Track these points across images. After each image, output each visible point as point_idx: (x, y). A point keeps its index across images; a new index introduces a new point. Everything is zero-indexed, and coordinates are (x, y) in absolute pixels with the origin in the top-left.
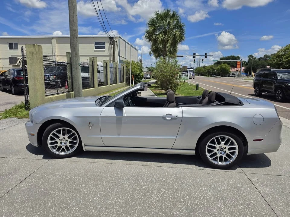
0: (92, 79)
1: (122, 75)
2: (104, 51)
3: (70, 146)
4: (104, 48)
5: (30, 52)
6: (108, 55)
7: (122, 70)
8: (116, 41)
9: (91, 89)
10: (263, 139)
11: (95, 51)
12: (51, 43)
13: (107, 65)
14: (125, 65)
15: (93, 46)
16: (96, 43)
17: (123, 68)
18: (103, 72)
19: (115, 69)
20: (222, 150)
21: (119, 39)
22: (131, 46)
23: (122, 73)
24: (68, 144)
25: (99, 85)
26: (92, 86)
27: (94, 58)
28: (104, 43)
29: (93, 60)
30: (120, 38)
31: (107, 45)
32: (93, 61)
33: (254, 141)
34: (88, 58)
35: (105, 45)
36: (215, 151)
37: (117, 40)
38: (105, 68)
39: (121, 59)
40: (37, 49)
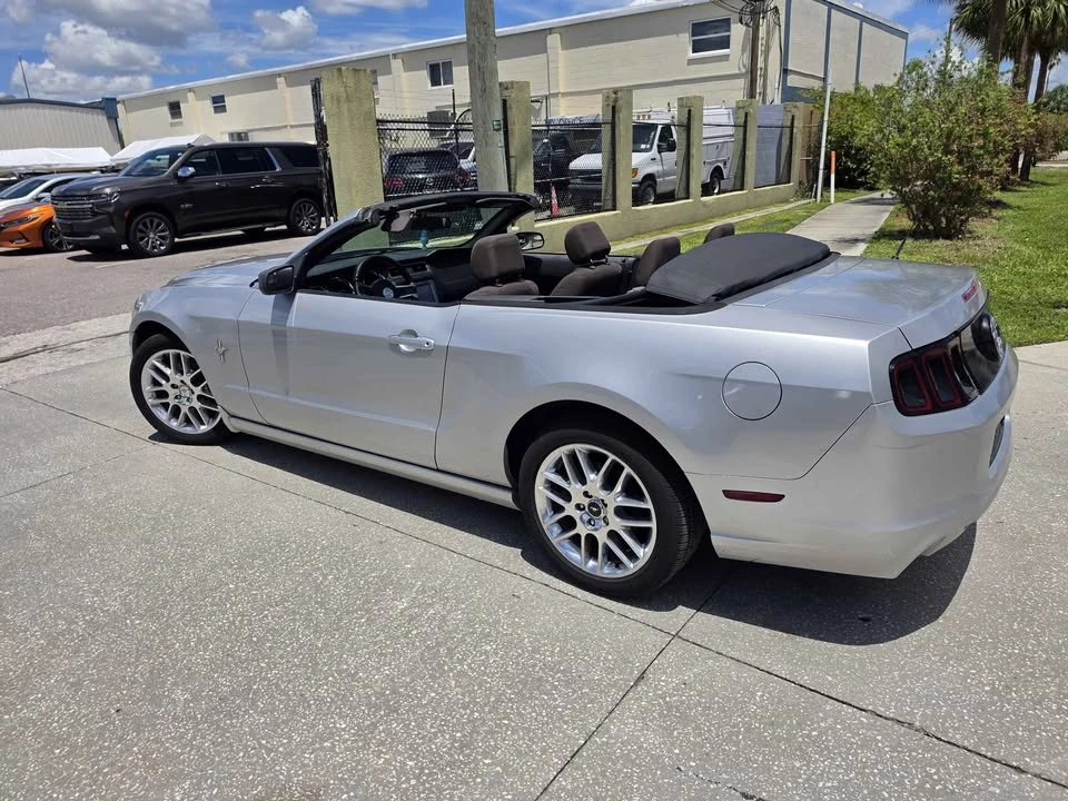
0: (611, 178)
1: (784, 154)
2: (726, 57)
4: (725, 43)
6: (737, 72)
7: (788, 130)
8: (776, 8)
10: (783, 496)
11: (691, 62)
12: (544, 50)
13: (689, 118)
14: (800, 110)
15: (686, 39)
16: (698, 28)
17: (789, 124)
20: (595, 509)
22: (863, 19)
23: (786, 143)
26: (609, 204)
27: (620, 94)
28: (726, 23)
29: (616, 100)
31: (738, 32)
32: (614, 108)
33: (729, 494)
35: (729, 31)
37: (781, 3)
38: (682, 128)
39: (793, 81)
40: (351, 84)
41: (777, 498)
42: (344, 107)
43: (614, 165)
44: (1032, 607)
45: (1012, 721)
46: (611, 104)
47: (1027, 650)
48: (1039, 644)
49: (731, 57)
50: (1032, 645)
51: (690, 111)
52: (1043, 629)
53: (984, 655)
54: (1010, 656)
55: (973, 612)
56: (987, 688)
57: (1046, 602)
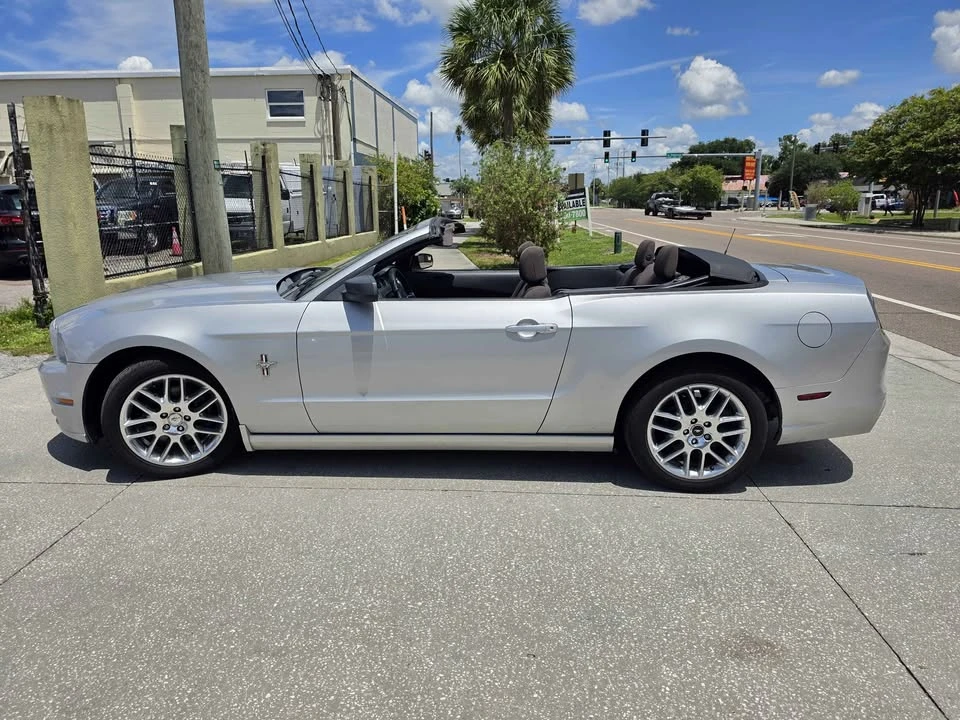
0: (265, 219)
1: (366, 205)
2: (302, 124)
3: (198, 436)
4: (299, 111)
5: (40, 125)
6: (313, 137)
7: (366, 188)
8: (343, 88)
9: (263, 254)
10: (829, 393)
11: (270, 124)
12: (114, 98)
13: (312, 172)
14: (374, 173)
15: (263, 105)
16: (272, 96)
17: (367, 182)
18: (300, 194)
19: (341, 184)
20: (698, 431)
21: (352, 83)
22: (394, 105)
23: (366, 198)
24: (191, 431)
25: (288, 241)
26: (266, 243)
27: (268, 147)
28: (299, 96)
29: (265, 151)
30: (356, 76)
31: (311, 102)
32: (263, 157)
33: (801, 398)
34: (247, 147)
35: (302, 101)
36: (677, 435)
37: (345, 84)
38: (306, 180)
39: (361, 149)
40: (66, 114)
41: (826, 394)
42: (58, 137)
43: (268, 208)
46: (261, 155)
49: (306, 124)
51: (311, 166)
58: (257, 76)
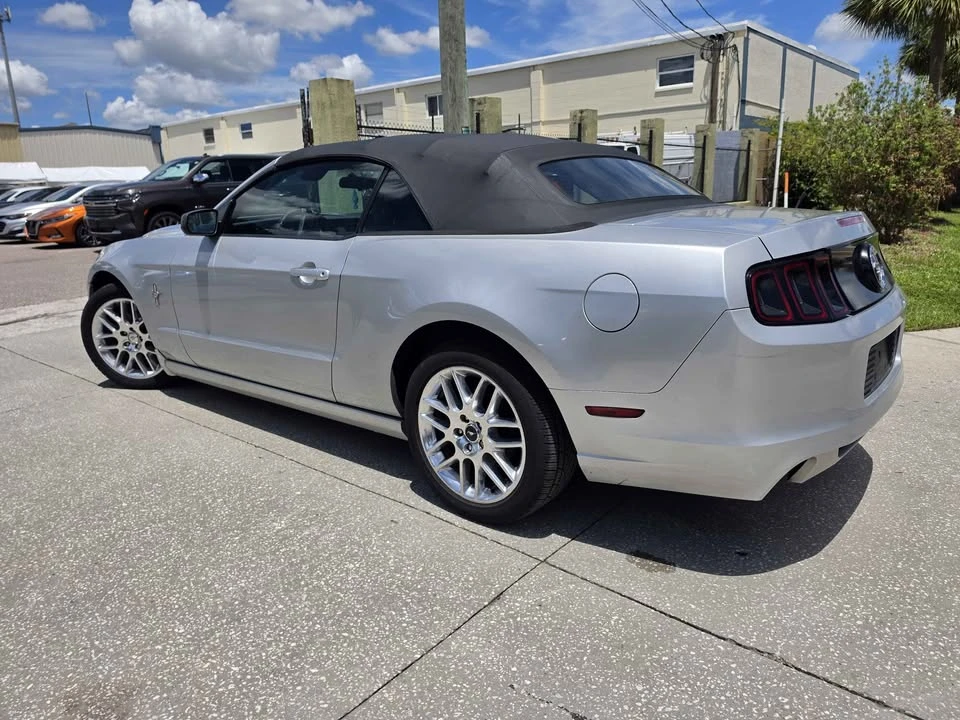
1: (741, 172)
2: (689, 90)
4: (688, 77)
6: (700, 102)
7: (744, 154)
8: (735, 46)
10: (642, 412)
11: (658, 94)
12: (528, 85)
13: (651, 138)
14: (757, 137)
15: (653, 75)
16: (664, 65)
17: (745, 147)
19: (700, 150)
21: (747, 40)
22: (817, 59)
23: (743, 164)
28: (689, 60)
30: (755, 32)
31: (701, 67)
32: (580, 125)
33: (592, 410)
35: (692, 66)
37: (739, 42)
38: (645, 147)
39: (750, 111)
41: (638, 413)
44: (920, 549)
45: (881, 656)
46: (578, 122)
47: (909, 588)
48: (923, 583)
49: (694, 90)
50: (915, 583)
51: (651, 132)
52: (929, 570)
53: (861, 591)
54: (889, 592)
55: (858, 551)
56: (859, 622)
57: (936, 544)
58: (651, 46)
